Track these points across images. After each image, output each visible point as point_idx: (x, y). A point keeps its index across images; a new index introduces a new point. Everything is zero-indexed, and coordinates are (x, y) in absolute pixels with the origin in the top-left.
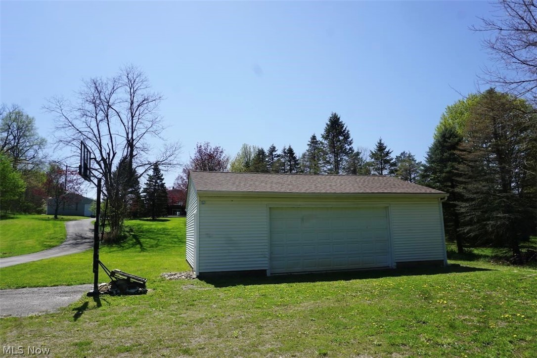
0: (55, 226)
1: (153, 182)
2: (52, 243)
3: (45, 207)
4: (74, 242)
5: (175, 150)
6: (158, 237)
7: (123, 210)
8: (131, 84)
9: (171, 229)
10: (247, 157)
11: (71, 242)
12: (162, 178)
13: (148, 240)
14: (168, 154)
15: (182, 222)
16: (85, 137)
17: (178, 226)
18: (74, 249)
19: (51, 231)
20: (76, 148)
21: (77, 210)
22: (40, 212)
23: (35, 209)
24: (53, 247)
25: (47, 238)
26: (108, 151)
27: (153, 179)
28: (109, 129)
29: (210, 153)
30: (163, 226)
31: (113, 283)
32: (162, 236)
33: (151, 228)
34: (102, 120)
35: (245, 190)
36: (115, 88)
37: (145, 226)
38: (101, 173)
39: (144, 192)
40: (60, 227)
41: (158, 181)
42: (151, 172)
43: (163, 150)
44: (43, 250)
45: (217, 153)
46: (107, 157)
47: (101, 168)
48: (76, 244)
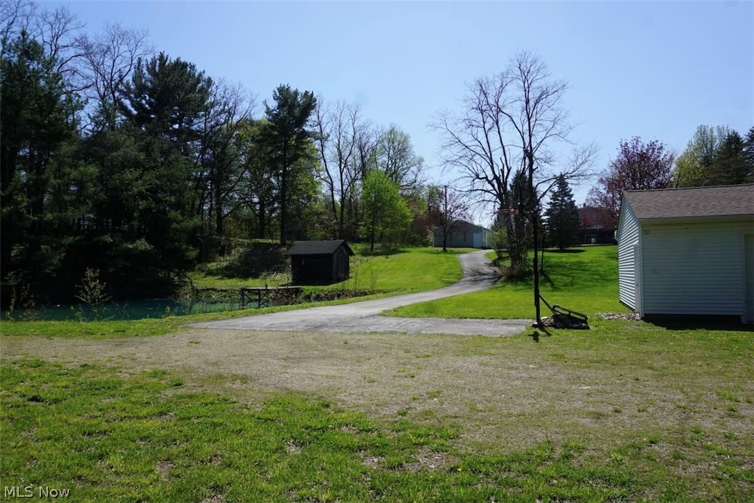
0: (447, 259)
1: (558, 200)
2: (450, 280)
3: (431, 238)
4: (472, 278)
5: (589, 156)
6: (572, 273)
7: (526, 239)
8: (525, 75)
9: (588, 263)
10: (706, 147)
11: (469, 278)
12: (571, 193)
13: (559, 277)
14: (580, 161)
15: (602, 252)
16: (473, 153)
17: (597, 258)
18: (475, 286)
19: (446, 266)
20: (464, 167)
21: (465, 240)
22: (426, 244)
23: (421, 240)
24: (453, 283)
25: (444, 274)
26: (501, 167)
27: (558, 196)
28: (501, 138)
29: (642, 151)
30: (577, 259)
31: (556, 317)
32: (577, 271)
33: (562, 262)
34: (490, 129)
35: (705, 214)
36: (504, 85)
37: (553, 260)
38: (495, 195)
39: (546, 214)
40: (454, 261)
41: (566, 198)
42: (556, 189)
43: (573, 158)
44: (444, 286)
45: (653, 151)
46: (501, 174)
47: (495, 190)
48: (475, 281)
